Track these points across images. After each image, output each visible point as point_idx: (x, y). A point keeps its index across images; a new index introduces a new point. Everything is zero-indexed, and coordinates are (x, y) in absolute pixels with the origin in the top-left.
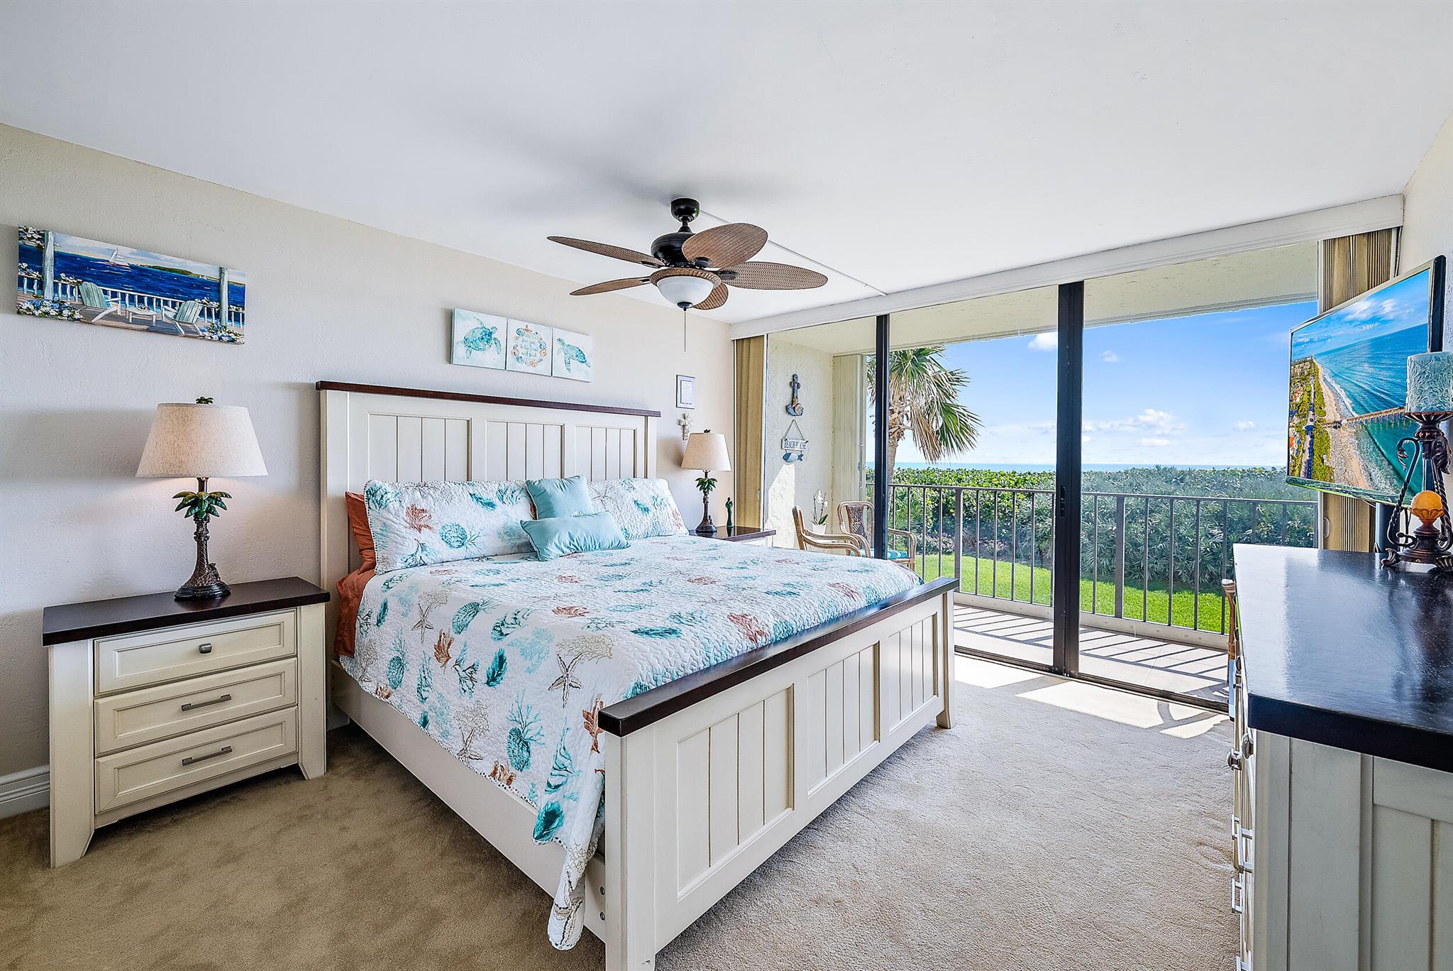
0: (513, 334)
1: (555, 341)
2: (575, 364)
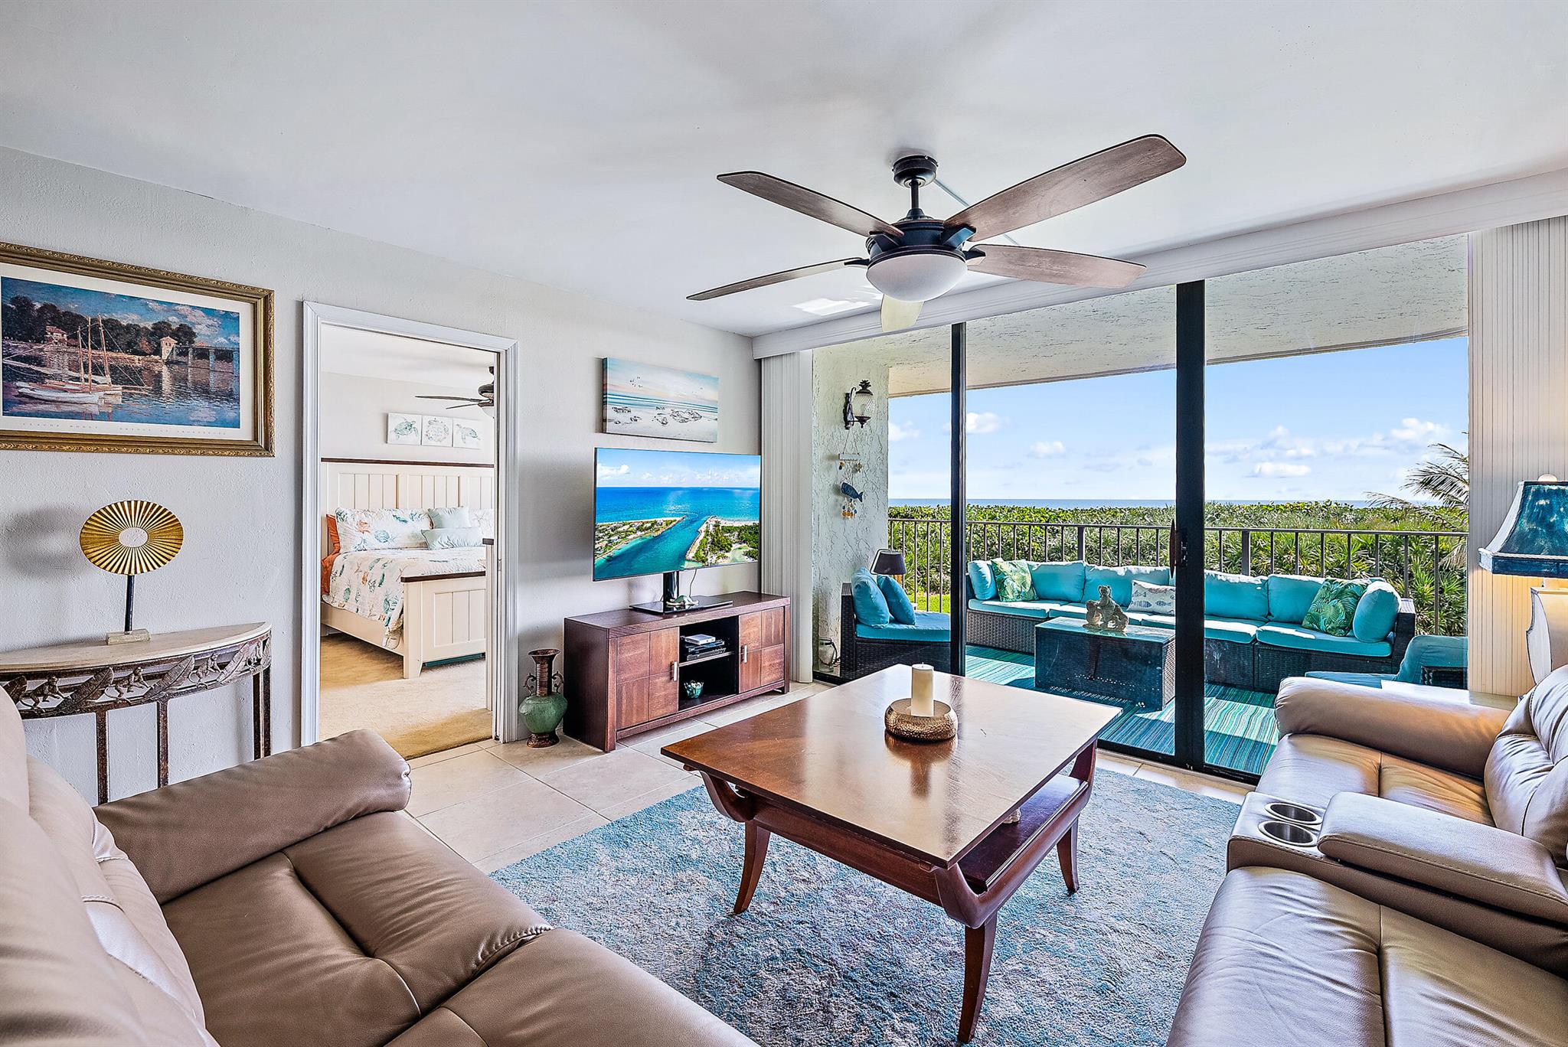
0: (426, 424)
1: (455, 426)
2: (469, 438)
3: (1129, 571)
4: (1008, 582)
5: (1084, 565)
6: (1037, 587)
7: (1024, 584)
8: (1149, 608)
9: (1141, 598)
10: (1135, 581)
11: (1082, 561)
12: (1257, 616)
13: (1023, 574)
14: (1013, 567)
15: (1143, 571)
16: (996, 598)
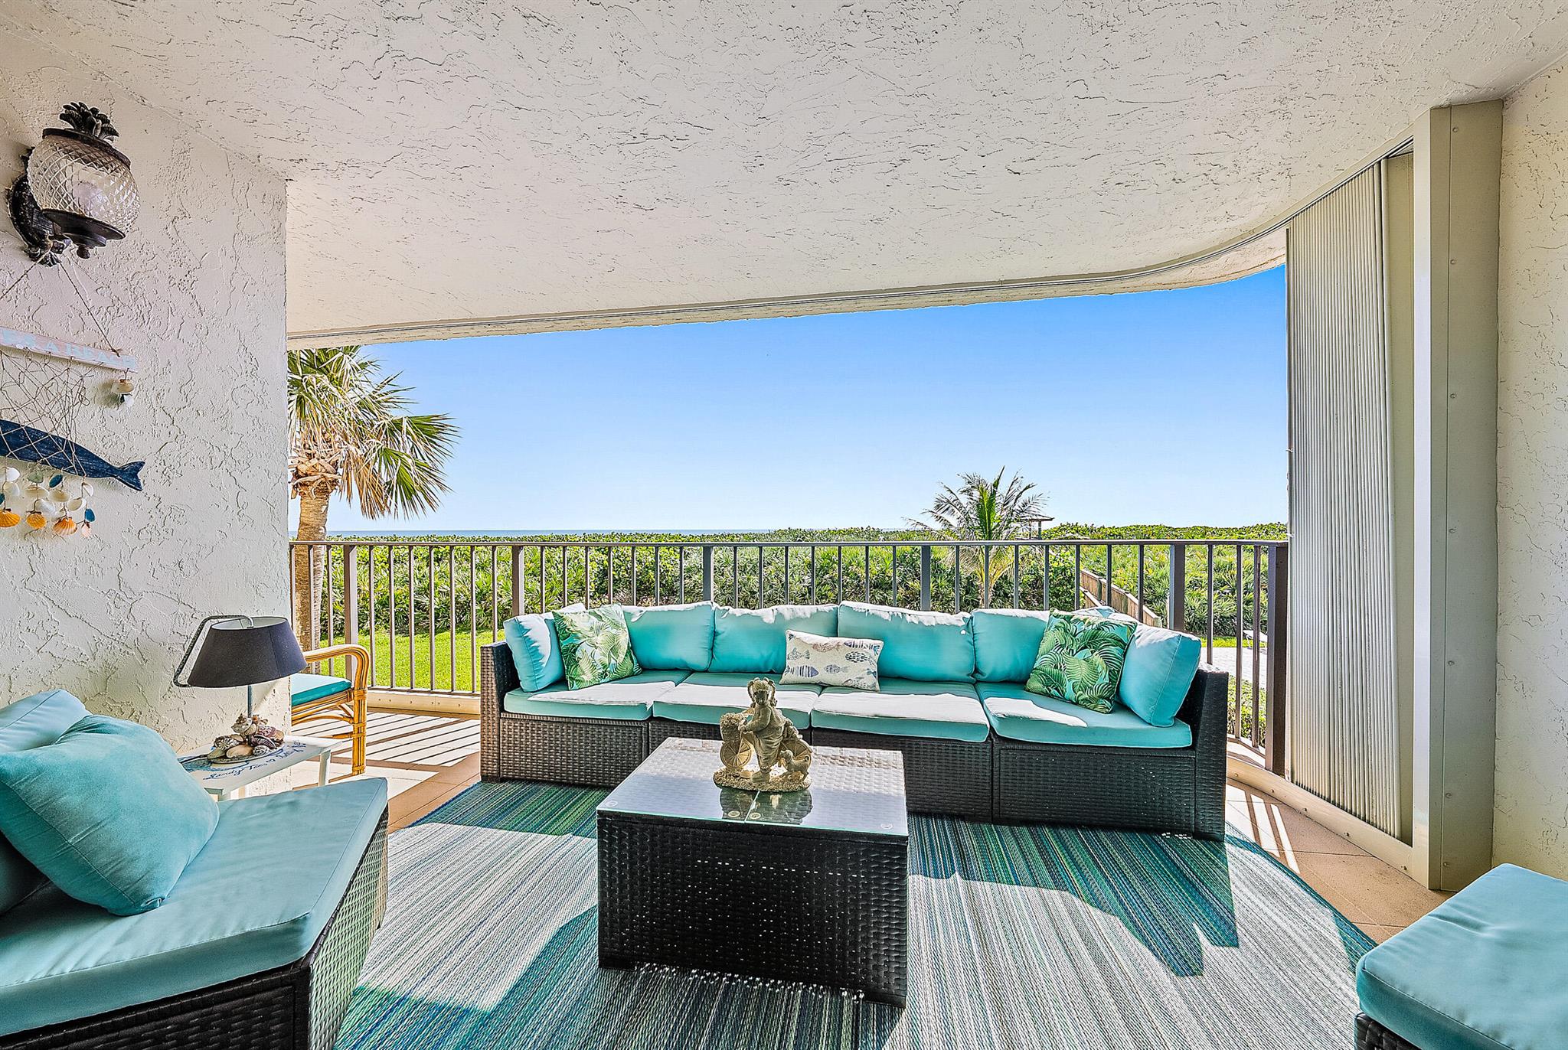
3: (780, 615)
4: (584, 652)
5: (713, 608)
6: (638, 652)
7: (614, 650)
8: (815, 679)
9: (802, 662)
10: (793, 633)
11: (709, 602)
12: (964, 676)
13: (614, 631)
14: (595, 619)
15: (801, 614)
16: (561, 682)
